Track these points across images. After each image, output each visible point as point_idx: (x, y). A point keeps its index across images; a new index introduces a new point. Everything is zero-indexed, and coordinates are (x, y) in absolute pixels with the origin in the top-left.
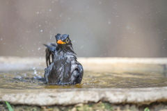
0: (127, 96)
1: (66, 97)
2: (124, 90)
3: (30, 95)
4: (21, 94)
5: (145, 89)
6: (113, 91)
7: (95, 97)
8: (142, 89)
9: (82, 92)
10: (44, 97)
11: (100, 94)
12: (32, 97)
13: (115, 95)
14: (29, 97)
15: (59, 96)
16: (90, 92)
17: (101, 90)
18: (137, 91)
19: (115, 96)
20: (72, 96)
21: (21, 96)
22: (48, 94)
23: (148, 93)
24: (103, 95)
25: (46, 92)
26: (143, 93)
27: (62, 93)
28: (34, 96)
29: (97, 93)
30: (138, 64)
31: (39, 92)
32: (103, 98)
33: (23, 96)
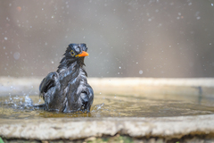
0: (152, 128)
1: (74, 129)
2: (148, 119)
3: (28, 126)
4: (17, 125)
5: (174, 118)
6: (134, 121)
7: (111, 129)
8: (171, 118)
9: (94, 122)
10: (45, 128)
11: (117, 125)
12: (30, 129)
13: (137, 126)
14: (26, 128)
15: (66, 128)
16: (104, 122)
17: (119, 119)
18: (164, 121)
19: (137, 128)
20: (81, 128)
21: (16, 128)
22: (51, 125)
23: (179, 123)
24: (121, 127)
25: (49, 122)
26: (173, 123)
27: (68, 124)
28: (33, 127)
29: (113, 124)
30: (166, 86)
31: (39, 122)
32: (122, 130)
33: (19, 127)
